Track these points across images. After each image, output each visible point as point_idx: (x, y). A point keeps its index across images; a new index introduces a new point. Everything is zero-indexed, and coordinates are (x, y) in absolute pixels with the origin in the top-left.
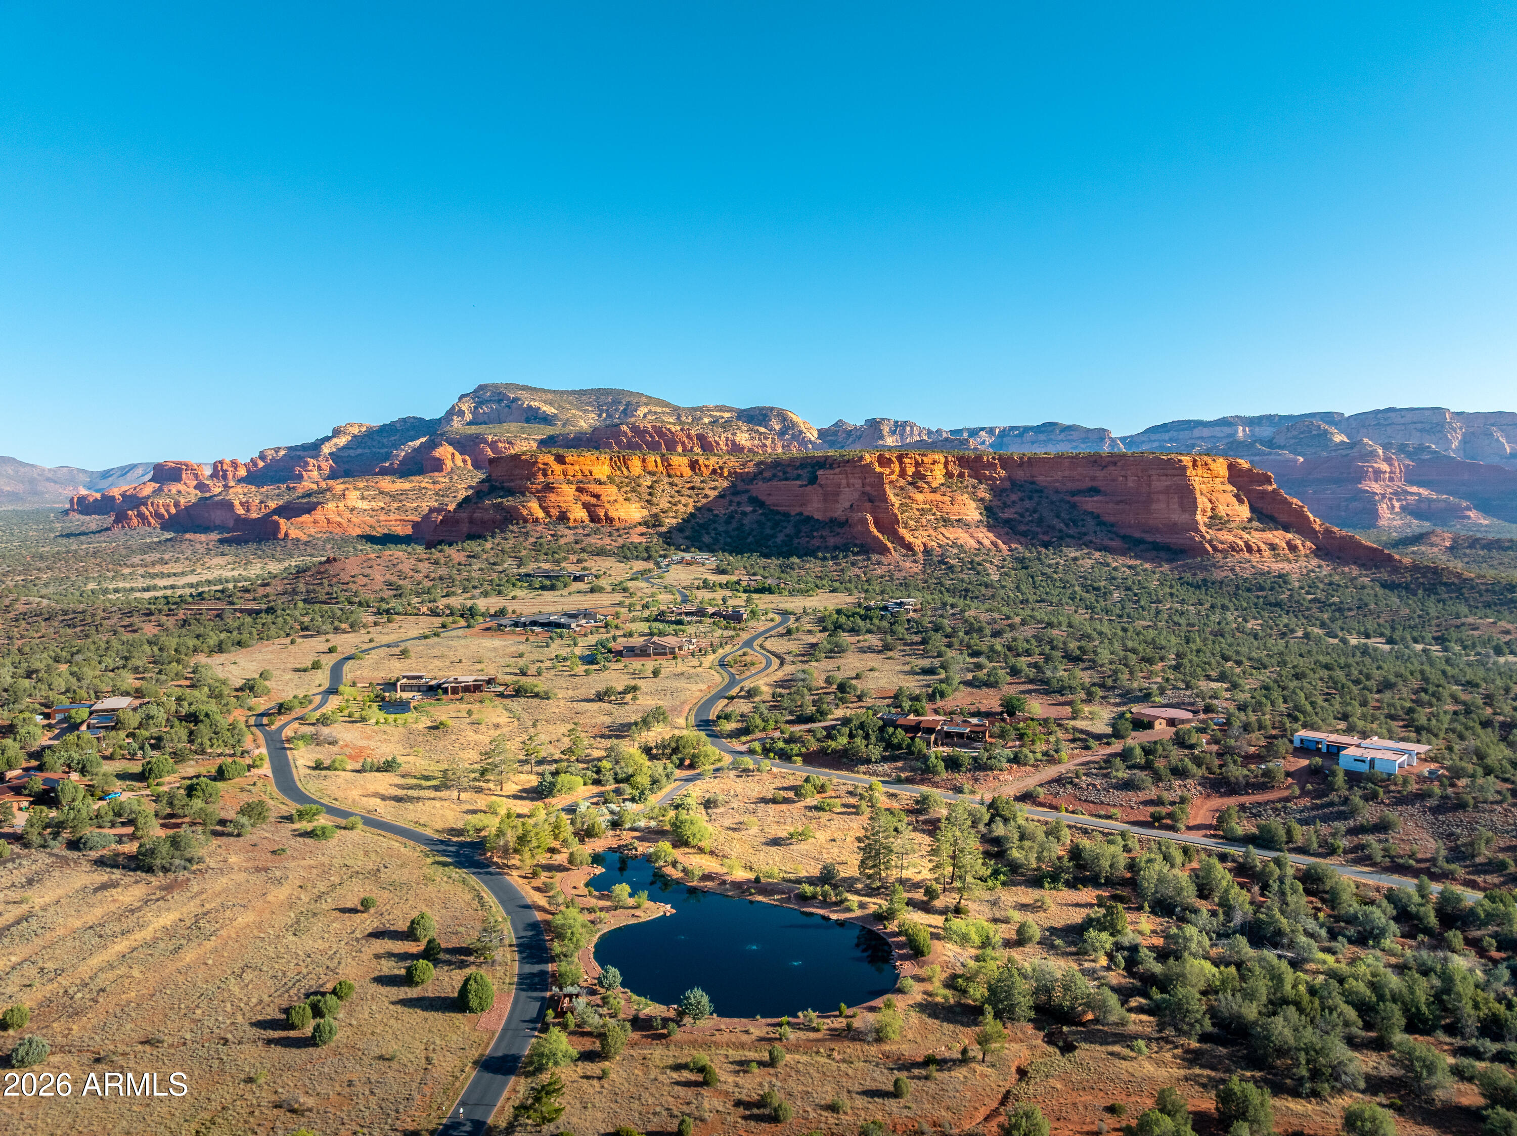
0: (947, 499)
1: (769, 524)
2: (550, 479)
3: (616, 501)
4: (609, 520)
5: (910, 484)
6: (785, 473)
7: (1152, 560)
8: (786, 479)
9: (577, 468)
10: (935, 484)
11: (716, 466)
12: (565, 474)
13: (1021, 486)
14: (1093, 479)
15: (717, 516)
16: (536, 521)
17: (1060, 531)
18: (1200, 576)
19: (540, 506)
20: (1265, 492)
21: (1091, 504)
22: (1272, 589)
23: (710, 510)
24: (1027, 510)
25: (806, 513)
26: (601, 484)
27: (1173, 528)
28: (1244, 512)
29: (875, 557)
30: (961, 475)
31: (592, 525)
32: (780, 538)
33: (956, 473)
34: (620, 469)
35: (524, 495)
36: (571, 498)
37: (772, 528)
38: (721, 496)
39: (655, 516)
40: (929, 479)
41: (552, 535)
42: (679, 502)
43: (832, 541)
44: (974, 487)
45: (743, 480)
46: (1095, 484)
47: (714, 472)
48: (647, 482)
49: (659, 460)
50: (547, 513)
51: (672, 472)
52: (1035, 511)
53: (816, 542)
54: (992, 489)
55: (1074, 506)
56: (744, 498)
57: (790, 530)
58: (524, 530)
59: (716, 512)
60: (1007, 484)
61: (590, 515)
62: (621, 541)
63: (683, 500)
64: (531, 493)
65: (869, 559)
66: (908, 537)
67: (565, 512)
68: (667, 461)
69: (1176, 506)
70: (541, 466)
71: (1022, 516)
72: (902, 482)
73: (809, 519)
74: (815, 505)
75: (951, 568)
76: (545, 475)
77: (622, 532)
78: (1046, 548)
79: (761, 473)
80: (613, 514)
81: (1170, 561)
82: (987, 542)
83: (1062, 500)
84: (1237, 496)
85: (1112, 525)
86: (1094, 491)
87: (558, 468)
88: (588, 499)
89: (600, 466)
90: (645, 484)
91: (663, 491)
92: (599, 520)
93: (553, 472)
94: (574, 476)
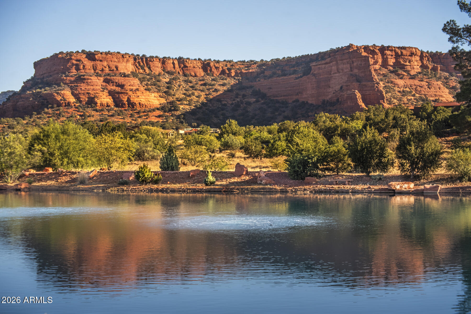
0: (424, 83)
2: (82, 72)
3: (137, 90)
4: (131, 105)
5: (392, 72)
6: (283, 71)
8: (285, 75)
9: (105, 64)
10: (413, 73)
11: (225, 68)
12: (95, 68)
15: (225, 105)
16: (68, 105)
19: (73, 94)
23: (219, 101)
25: (301, 100)
26: (126, 76)
30: (434, 69)
31: (116, 109)
33: (430, 67)
34: (142, 68)
35: (59, 85)
36: (99, 87)
38: (229, 91)
39: (172, 103)
40: (408, 68)
41: (80, 115)
42: (193, 94)
44: (446, 78)
45: (248, 79)
47: (223, 72)
48: (166, 79)
50: (78, 99)
51: (187, 72)
56: (249, 92)
58: (58, 112)
59: (224, 103)
61: (114, 101)
63: (196, 93)
64: (65, 84)
67: (94, 98)
68: (183, 63)
70: (75, 62)
72: (384, 71)
73: (304, 104)
74: (310, 92)
77: (142, 114)
79: (263, 72)
80: (134, 99)
87: (89, 64)
88: (114, 88)
89: (124, 64)
90: (164, 80)
91: (179, 86)
92: (123, 105)
93: (84, 66)
94: (102, 70)
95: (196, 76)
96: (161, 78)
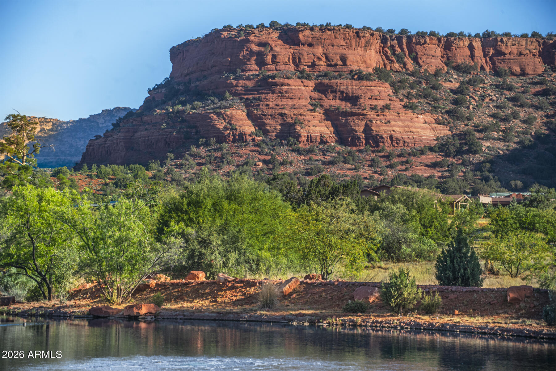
2: (270, 70)
3: (387, 107)
4: (373, 139)
9: (319, 51)
12: (297, 61)
16: (240, 138)
19: (250, 115)
31: (339, 148)
34: (400, 60)
35: (222, 97)
36: (305, 102)
39: (463, 136)
41: (264, 162)
42: (515, 115)
48: (452, 82)
50: (261, 126)
51: (504, 67)
61: (337, 132)
64: (235, 94)
67: (294, 124)
68: (495, 46)
70: (255, 48)
76: (261, 63)
77: (395, 160)
80: (379, 129)
88: (336, 103)
89: (360, 51)
90: (448, 85)
91: (483, 98)
92: (354, 141)
93: (274, 57)
94: (313, 65)
95: (523, 73)
96: (440, 80)
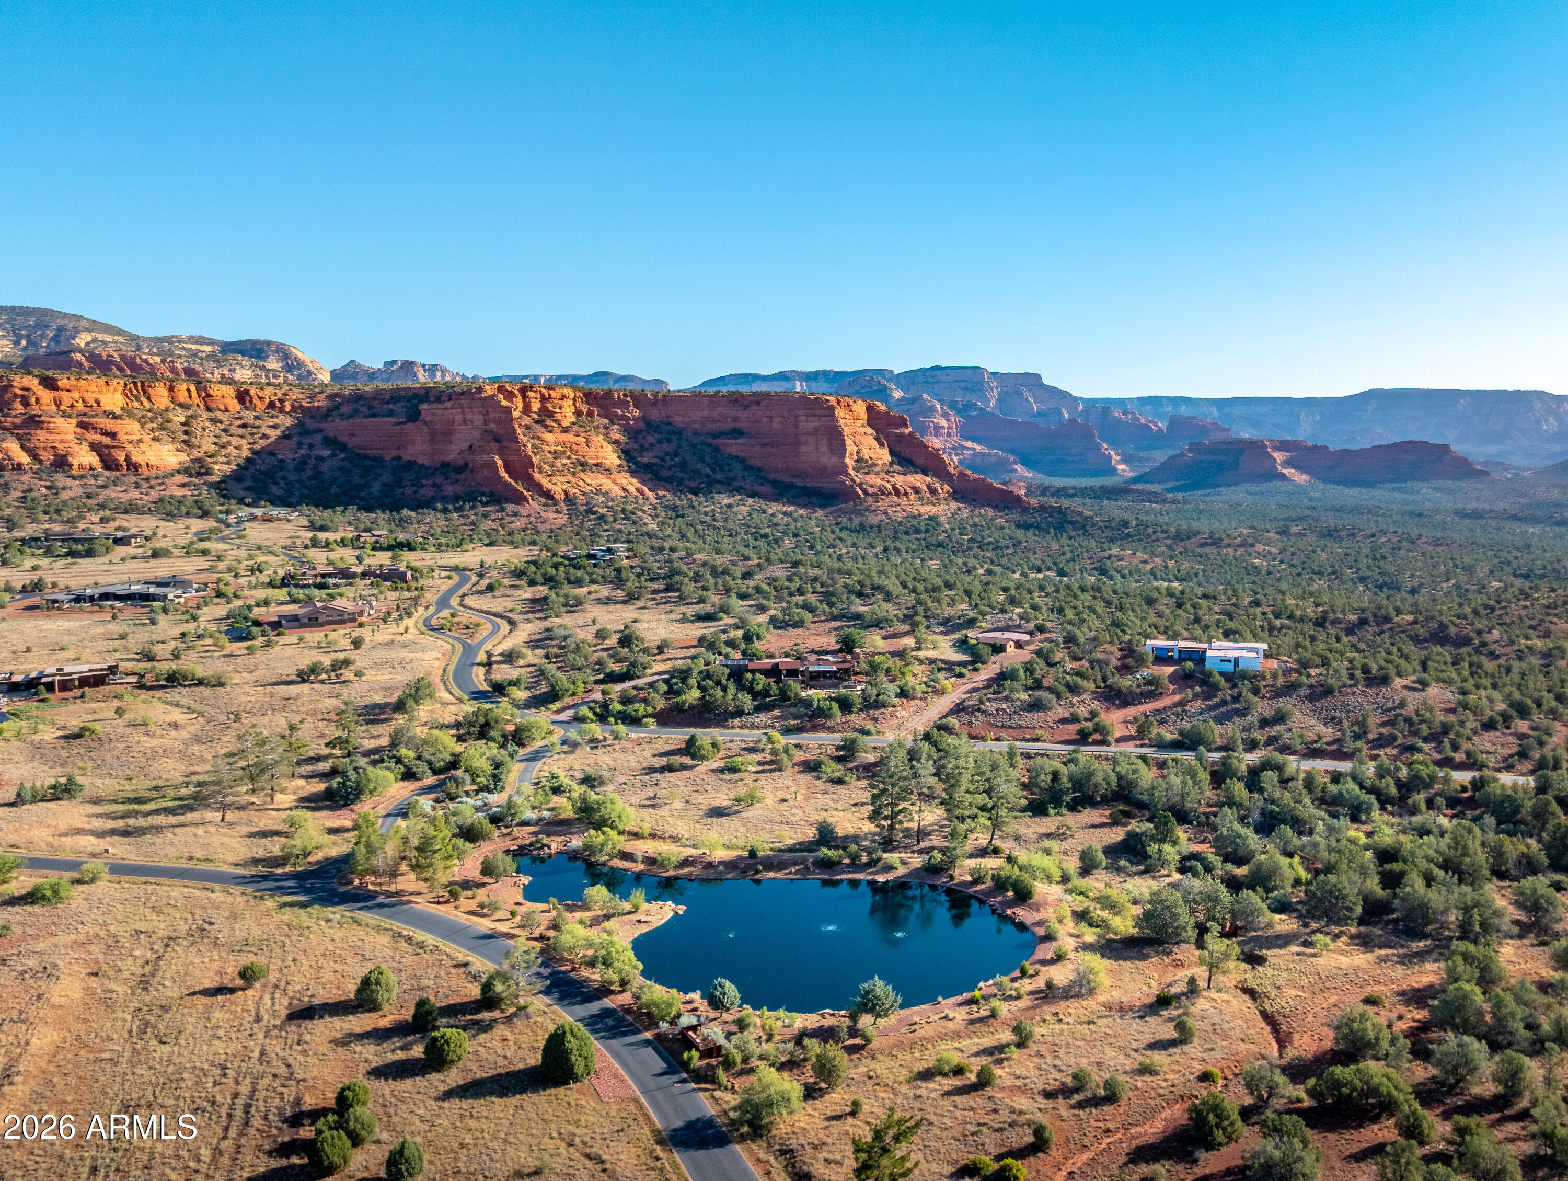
0: (581, 440)
1: (357, 471)
2: (35, 409)
3: (139, 441)
4: (133, 467)
5: (537, 422)
6: (370, 408)
7: (805, 506)
8: (374, 415)
9: (76, 395)
10: (565, 423)
11: (274, 398)
12: (58, 403)
13: (657, 427)
14: (735, 419)
15: (282, 461)
16: (19, 467)
17: (708, 476)
18: (856, 521)
19: (23, 447)
20: (902, 436)
21: (734, 447)
22: (927, 531)
23: (272, 454)
24: (667, 453)
25: (406, 458)
26: (115, 417)
27: (823, 471)
28: (884, 456)
29: (510, 507)
30: (590, 414)
31: (107, 473)
32: (376, 488)
33: (585, 411)
34: (137, 399)
36: (71, 437)
37: (362, 476)
38: (285, 437)
39: (198, 460)
40: (558, 416)
42: (229, 443)
43: (449, 490)
44: (606, 428)
45: (313, 417)
46: (738, 425)
47: (271, 405)
48: (179, 417)
49: (193, 388)
50: (35, 457)
51: (213, 405)
52: (676, 455)
53: (428, 492)
54: (626, 430)
55: (717, 449)
56: (318, 438)
57: (387, 478)
59: (280, 457)
60: (642, 425)
61: (102, 460)
62: (154, 495)
63: (235, 441)
65: (503, 510)
66: (546, 483)
67: (65, 456)
68: (205, 390)
69: (825, 449)
70: (19, 392)
71: (663, 460)
72: (527, 420)
73: (411, 464)
74: (419, 447)
75: (602, 517)
76: (26, 403)
77: (153, 482)
78: (696, 494)
79: (337, 407)
80: (137, 458)
81: (823, 506)
82: (632, 489)
83: (703, 443)
84: (877, 439)
85: (759, 470)
86: (737, 433)
87: (46, 396)
88: (98, 437)
89: (110, 395)
90: (176, 419)
92: (118, 467)
93: (37, 400)
94: (72, 406)
95: (227, 411)
96: (171, 415)
